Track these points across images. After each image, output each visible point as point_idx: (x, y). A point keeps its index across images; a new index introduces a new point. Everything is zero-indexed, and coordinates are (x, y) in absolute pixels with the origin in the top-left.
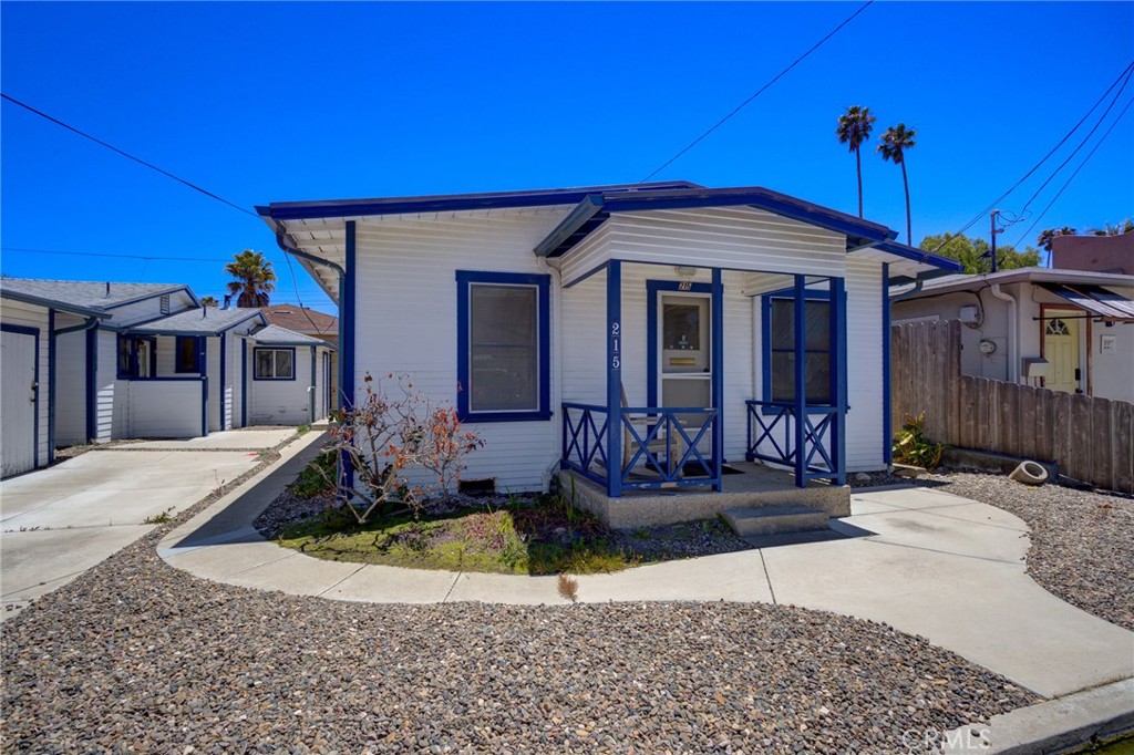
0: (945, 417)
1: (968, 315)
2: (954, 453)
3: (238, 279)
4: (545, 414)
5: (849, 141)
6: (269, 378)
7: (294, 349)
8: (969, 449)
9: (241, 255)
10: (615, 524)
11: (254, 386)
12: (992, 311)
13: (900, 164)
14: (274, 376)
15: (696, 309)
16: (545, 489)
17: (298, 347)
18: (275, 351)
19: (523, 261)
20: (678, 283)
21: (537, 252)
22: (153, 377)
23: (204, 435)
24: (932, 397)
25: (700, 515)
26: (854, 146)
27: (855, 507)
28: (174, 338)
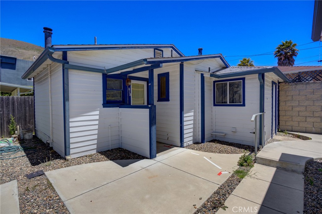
6: (224, 104)
7: (244, 79)
9: (242, 61)
14: (228, 103)
17: (247, 77)
18: (228, 82)
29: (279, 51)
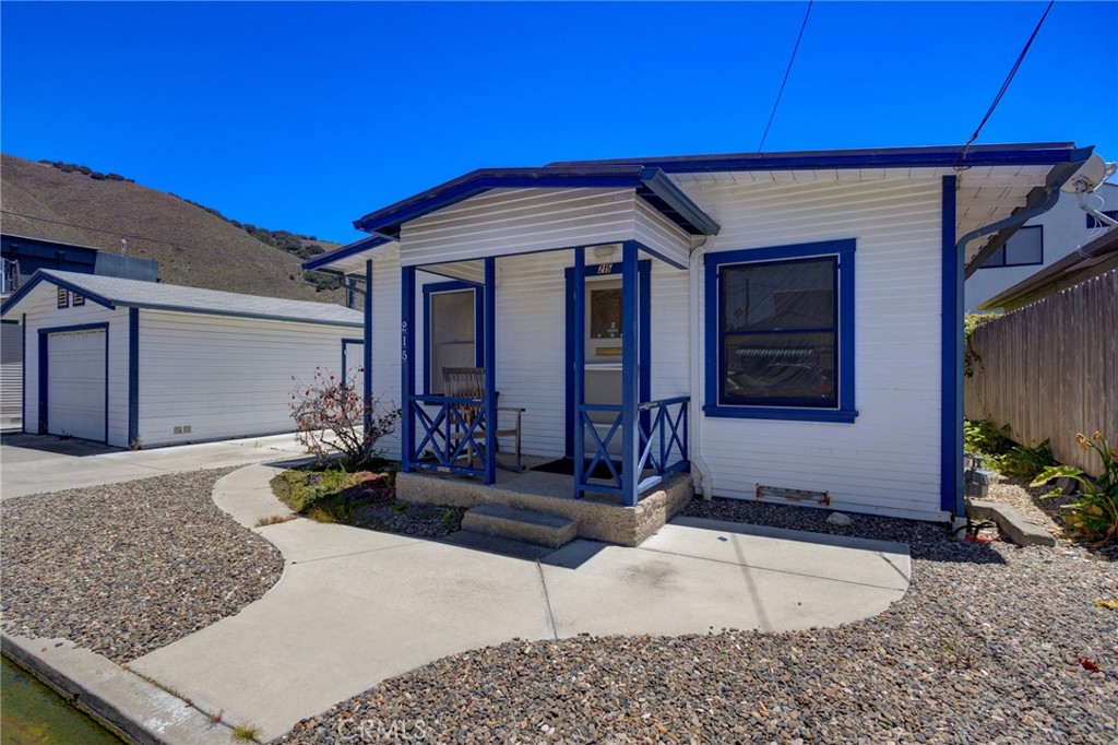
20: (597, 266)
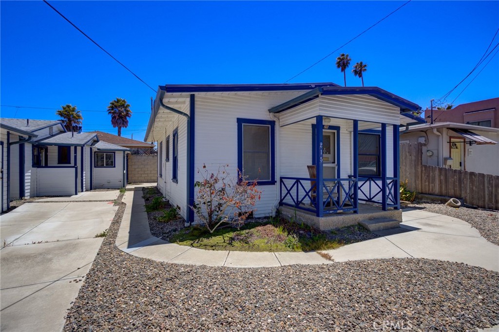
0: (415, 181)
1: (422, 140)
2: (420, 196)
3: (63, 119)
4: (273, 182)
5: (341, 68)
6: (102, 166)
7: (114, 153)
8: (426, 194)
9: (65, 106)
10: (322, 229)
11: (95, 170)
12: (432, 139)
13: (361, 78)
15: (329, 137)
16: (274, 215)
17: (116, 152)
18: (105, 154)
19: (263, 115)
21: (270, 111)
22: (46, 166)
23: (76, 194)
24: (410, 173)
25: (352, 224)
26: (343, 70)
27: (404, 219)
28: (57, 147)
29: (112, 108)
